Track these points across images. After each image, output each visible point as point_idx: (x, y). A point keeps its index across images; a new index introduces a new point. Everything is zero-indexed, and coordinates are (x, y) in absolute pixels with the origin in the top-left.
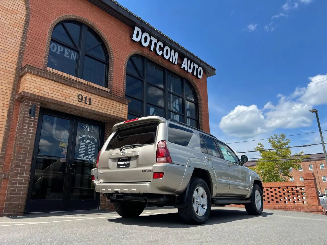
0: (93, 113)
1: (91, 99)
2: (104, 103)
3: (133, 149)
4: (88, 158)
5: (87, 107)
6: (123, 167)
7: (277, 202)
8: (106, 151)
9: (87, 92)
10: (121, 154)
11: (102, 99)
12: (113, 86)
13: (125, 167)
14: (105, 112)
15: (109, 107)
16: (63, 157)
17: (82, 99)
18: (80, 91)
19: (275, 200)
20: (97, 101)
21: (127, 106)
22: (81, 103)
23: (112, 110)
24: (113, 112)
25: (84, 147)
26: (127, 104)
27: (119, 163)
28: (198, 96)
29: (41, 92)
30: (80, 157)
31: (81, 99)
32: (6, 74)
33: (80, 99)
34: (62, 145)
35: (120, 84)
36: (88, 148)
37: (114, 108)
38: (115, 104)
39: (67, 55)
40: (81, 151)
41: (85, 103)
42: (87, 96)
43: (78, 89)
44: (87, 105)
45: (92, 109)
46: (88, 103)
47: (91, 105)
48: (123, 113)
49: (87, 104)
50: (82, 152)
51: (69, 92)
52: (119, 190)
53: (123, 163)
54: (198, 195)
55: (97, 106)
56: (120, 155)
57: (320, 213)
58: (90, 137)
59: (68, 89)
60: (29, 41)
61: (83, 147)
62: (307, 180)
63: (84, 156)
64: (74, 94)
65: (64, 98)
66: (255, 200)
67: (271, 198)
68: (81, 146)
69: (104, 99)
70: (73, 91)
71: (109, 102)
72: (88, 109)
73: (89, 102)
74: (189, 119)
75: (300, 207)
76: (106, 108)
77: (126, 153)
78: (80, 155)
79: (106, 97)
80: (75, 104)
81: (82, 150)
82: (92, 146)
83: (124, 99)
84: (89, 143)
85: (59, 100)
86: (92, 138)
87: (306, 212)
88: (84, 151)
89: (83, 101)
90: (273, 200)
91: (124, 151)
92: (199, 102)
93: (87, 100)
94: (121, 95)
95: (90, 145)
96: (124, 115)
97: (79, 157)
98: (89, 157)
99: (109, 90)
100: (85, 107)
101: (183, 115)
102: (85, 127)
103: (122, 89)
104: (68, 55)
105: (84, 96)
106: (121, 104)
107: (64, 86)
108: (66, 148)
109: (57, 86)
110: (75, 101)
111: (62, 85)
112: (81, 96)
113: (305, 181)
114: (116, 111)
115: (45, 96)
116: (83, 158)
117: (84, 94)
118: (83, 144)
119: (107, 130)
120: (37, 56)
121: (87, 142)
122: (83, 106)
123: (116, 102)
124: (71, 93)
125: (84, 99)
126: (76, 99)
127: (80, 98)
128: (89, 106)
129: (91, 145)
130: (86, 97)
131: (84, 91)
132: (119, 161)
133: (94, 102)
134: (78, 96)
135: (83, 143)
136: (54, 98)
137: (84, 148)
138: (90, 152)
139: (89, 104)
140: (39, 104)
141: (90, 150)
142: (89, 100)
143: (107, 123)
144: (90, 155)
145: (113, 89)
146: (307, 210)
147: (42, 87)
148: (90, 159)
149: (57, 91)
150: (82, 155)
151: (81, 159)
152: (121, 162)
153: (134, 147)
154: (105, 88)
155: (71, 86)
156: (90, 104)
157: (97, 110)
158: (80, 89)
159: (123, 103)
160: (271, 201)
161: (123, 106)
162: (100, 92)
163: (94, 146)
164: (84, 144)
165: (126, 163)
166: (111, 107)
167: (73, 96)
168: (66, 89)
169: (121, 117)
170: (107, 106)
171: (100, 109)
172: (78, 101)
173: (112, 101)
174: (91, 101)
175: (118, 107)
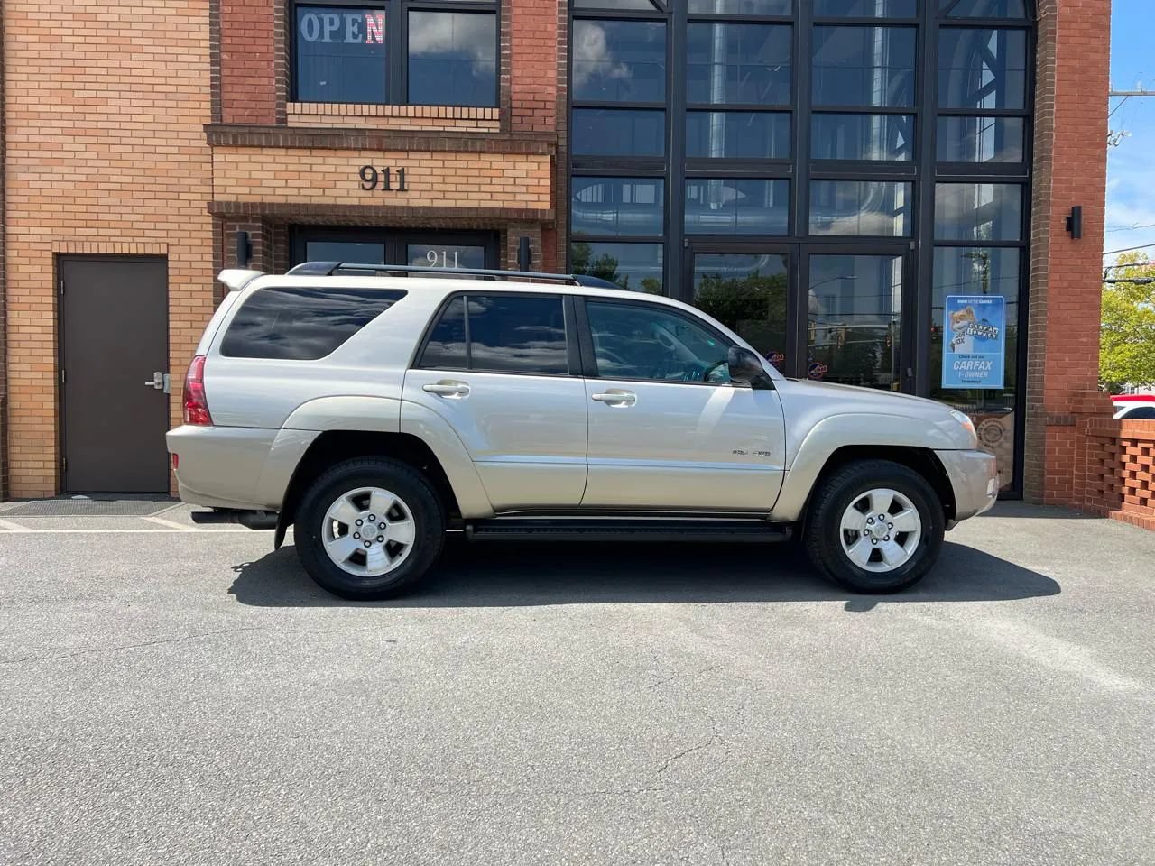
0: (415, 217)
1: (406, 172)
2: (452, 172)
5: (394, 200)
9: (388, 150)
11: (444, 160)
12: (515, 93)
15: (471, 180)
17: (374, 180)
18: (364, 154)
20: (428, 171)
21: (548, 159)
22: (375, 191)
23: (483, 188)
24: (488, 196)
26: (543, 154)
29: (255, 190)
31: (372, 180)
32: (194, 159)
33: (370, 179)
35: (542, 73)
37: (494, 179)
38: (495, 165)
39: (355, 36)
41: (387, 189)
42: (391, 163)
43: (356, 149)
44: (393, 194)
45: (413, 203)
46: (395, 186)
47: (406, 191)
48: (532, 189)
49: (395, 192)
51: (333, 169)
55: (428, 187)
59: (329, 160)
60: (228, 41)
64: (350, 169)
65: (320, 192)
69: (452, 156)
70: (344, 161)
71: (471, 164)
72: (396, 208)
73: (400, 182)
76: (460, 188)
80: (355, 202)
85: (306, 201)
89: (380, 186)
92: (1040, 15)
93: (392, 178)
96: (535, 197)
99: (496, 111)
100: (389, 202)
102: (432, 256)
103: (552, 90)
104: (356, 33)
105: (382, 168)
106: (519, 158)
107: (315, 152)
109: (295, 160)
110: (353, 193)
111: (307, 152)
112: (371, 172)
114: (500, 188)
115: (266, 200)
117: (380, 162)
120: (255, 81)
122: (379, 202)
123: (499, 157)
124: (340, 169)
125: (381, 178)
126: (356, 185)
127: (369, 177)
128: (400, 194)
130: (388, 168)
131: (379, 150)
133: (416, 179)
134: (362, 173)
136: (292, 200)
139: (398, 190)
140: (257, 225)
142: (398, 176)
145: (515, 104)
147: (254, 175)
149: (297, 175)
154: (480, 110)
155: (334, 149)
156: (402, 189)
157: (427, 203)
158: (363, 149)
159: (527, 154)
161: (525, 166)
166: (479, 180)
167: (345, 177)
168: (320, 160)
169: (523, 206)
170: (464, 180)
171: (441, 196)
172: (364, 188)
173: (484, 157)
174: (407, 179)
175: (507, 173)
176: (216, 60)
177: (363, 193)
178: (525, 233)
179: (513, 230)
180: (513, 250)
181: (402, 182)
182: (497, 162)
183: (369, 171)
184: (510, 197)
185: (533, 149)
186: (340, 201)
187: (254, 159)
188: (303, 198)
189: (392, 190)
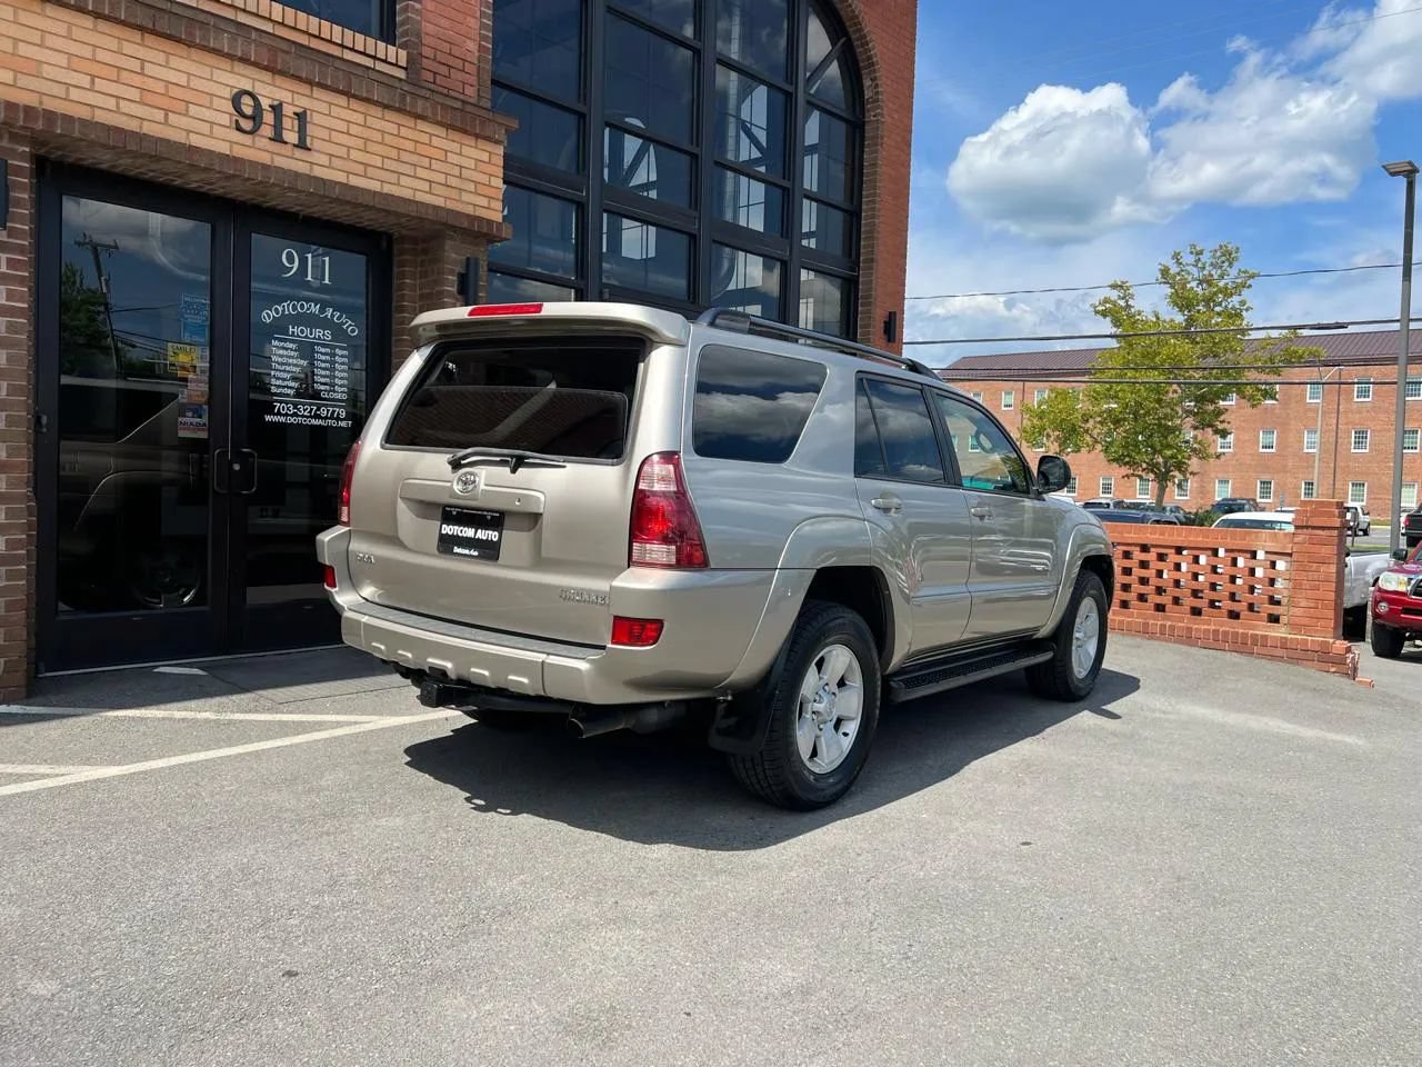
0: (325, 196)
1: (308, 119)
2: (377, 136)
3: (514, 471)
4: (317, 416)
5: (289, 161)
6: (467, 552)
7: (1160, 608)
8: (382, 447)
9: (282, 73)
10: (457, 488)
11: (365, 115)
13: (476, 553)
14: (387, 189)
15: (405, 157)
16: (190, 414)
17: (256, 118)
18: (240, 67)
19: (1154, 599)
20: (343, 126)
21: (500, 150)
22: (257, 138)
23: (421, 173)
24: (426, 186)
25: (295, 361)
26: (497, 142)
27: (448, 529)
28: (867, 83)
29: (23, 81)
30: (279, 413)
31: (252, 118)
33: (247, 114)
34: (183, 358)
35: (460, 17)
36: (312, 367)
37: (433, 161)
38: (435, 141)
40: (278, 383)
41: (278, 138)
42: (285, 96)
43: (230, 57)
44: (287, 150)
45: (318, 172)
46: (291, 137)
47: (310, 150)
48: (481, 189)
49: (289, 147)
50: (284, 387)
51: (183, 80)
52: (449, 665)
53: (469, 532)
54: (822, 682)
55: (342, 152)
56: (453, 494)
57: (1333, 670)
58: (322, 311)
59: (175, 62)
61: (291, 361)
62: (1307, 527)
63: (295, 405)
64: (214, 88)
65: (160, 116)
66: (1074, 641)
67: (1137, 588)
68: (280, 360)
69: (378, 111)
70: (206, 72)
71: (404, 131)
72: (297, 175)
73: (299, 132)
74: (814, 204)
75: (1254, 637)
76: (389, 164)
77: (482, 487)
78: (277, 401)
79: (386, 102)
80: (223, 148)
81: (285, 375)
82: (334, 355)
83: (482, 113)
84: (318, 344)
85: (132, 125)
86: (332, 316)
87: (1273, 658)
88: (294, 384)
89: (267, 131)
90: (1142, 598)
91: (471, 474)
92: (869, 116)
93: (287, 123)
94: (470, 86)
95: (323, 350)
96: (483, 202)
97: (272, 413)
98: (324, 412)
99: (403, 54)
100: (280, 162)
101: (786, 184)
102: (290, 259)
103: (472, 46)
105: (270, 102)
106: (470, 141)
107: (150, 40)
108: (203, 372)
109: (113, 44)
110: (218, 131)
111: (137, 36)
112: (252, 103)
113: (1299, 531)
114: (441, 178)
115: (50, 104)
117: (270, 91)
118: (287, 349)
119: (403, 275)
121: (306, 337)
122: (265, 158)
123: (441, 131)
124: (195, 83)
125: (269, 117)
126: (225, 120)
127: (248, 111)
128: (299, 153)
129: (328, 350)
130: (281, 104)
131: (266, 68)
132: (448, 518)
133: (324, 134)
134: (236, 101)
135: (285, 340)
136: (101, 117)
137: (294, 369)
138: (323, 387)
139: (294, 145)
140: (21, 149)
141: (322, 376)
142: (296, 122)
143: (403, 239)
144: (325, 399)
145: (426, 51)
146: (1279, 652)
147: (23, 49)
148: (326, 418)
149: (113, 74)
150: (287, 403)
151: (282, 419)
152: (456, 527)
153: (519, 463)
154: (381, 45)
155: (191, 44)
156: (302, 145)
157: (340, 177)
158: (244, 60)
159: (477, 136)
160: (1134, 602)
161: (476, 153)
162: (352, 77)
163: (342, 356)
164: (292, 350)
165: (482, 534)
166: (414, 159)
167: (205, 100)
168: (161, 58)
169: (470, 210)
170: (394, 153)
171: (360, 169)
172: (239, 128)
173: (422, 125)
174: (310, 129)
175: (452, 158)
177: (237, 136)
178: (469, 251)
179: (452, 242)
180: (451, 272)
181: (302, 132)
182: (441, 139)
183: (246, 100)
184: (454, 194)
185: (488, 133)
186: (195, 141)
188: (125, 118)
189: (286, 143)
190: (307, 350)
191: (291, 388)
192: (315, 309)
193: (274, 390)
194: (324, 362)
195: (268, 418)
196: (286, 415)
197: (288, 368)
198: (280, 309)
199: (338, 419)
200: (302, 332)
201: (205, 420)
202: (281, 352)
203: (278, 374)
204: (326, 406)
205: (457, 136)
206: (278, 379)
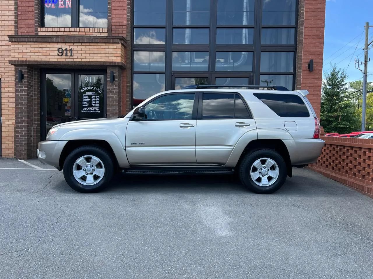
1: (73, 50)
2: (88, 49)
4: (92, 110)
5: (69, 59)
9: (67, 42)
12: (113, 23)
16: (67, 111)
17: (62, 53)
18: (59, 44)
20: (80, 49)
21: (120, 45)
22: (63, 56)
23: (98, 55)
24: (100, 58)
25: (88, 99)
26: (118, 43)
29: (24, 56)
30: (84, 110)
32: (9, 47)
34: (66, 101)
35: (122, 16)
36: (91, 100)
37: (102, 52)
38: (102, 47)
39: (62, 5)
40: (84, 104)
41: (67, 55)
42: (68, 47)
44: (69, 57)
45: (75, 60)
46: (69, 54)
47: (73, 56)
48: (115, 55)
49: (69, 56)
51: (49, 49)
55: (80, 55)
58: (93, 88)
59: (48, 46)
60: (20, 8)
61: (87, 99)
63: (88, 108)
64: (54, 49)
65: (45, 57)
68: (84, 99)
70: (53, 46)
76: (90, 55)
78: (84, 108)
80: (56, 60)
81: (85, 102)
82: (96, 97)
84: (92, 95)
86: (96, 89)
88: (87, 104)
89: (64, 54)
93: (68, 52)
95: (94, 96)
96: (115, 58)
97: (83, 110)
98: (94, 109)
99: (107, 29)
100: (67, 60)
103: (125, 22)
105: (65, 49)
106: (110, 45)
107: (43, 44)
108: (70, 103)
109: (37, 46)
110: (55, 57)
111: (41, 44)
114: (104, 55)
116: (88, 110)
117: (64, 46)
118: (86, 97)
120: (28, 21)
122: (63, 60)
123: (104, 44)
124: (51, 49)
125: (65, 52)
126: (57, 54)
128: (71, 57)
129: (95, 96)
130: (67, 49)
131: (64, 42)
133: (76, 52)
134: (58, 50)
135: (85, 95)
136: (36, 60)
137: (87, 101)
138: (94, 104)
140: (25, 68)
141: (93, 102)
142: (70, 51)
144: (94, 107)
145: (113, 27)
147: (24, 51)
148: (94, 111)
149: (37, 51)
150: (86, 108)
151: (85, 111)
156: (71, 56)
157: (80, 60)
159: (113, 43)
161: (112, 47)
163: (98, 97)
166: (97, 52)
167: (53, 52)
168: (45, 46)
169: (111, 61)
170: (92, 52)
171: (84, 57)
172: (59, 55)
173: (98, 44)
174: (73, 52)
175: (106, 50)
176: (16, 15)
177: (58, 57)
178: (112, 70)
179: (108, 69)
181: (72, 53)
182: (103, 46)
183: (60, 50)
184: (107, 58)
185: (114, 41)
186: (51, 60)
187: (24, 46)
188: (39, 59)
189: (68, 56)
190: (90, 97)
191: (87, 105)
192: (92, 88)
193: (83, 105)
194: (94, 99)
195: (82, 111)
196: (86, 110)
197: (86, 101)
198: (84, 89)
199: (97, 111)
200: (89, 93)
201: (70, 112)
202: (85, 98)
203: (84, 102)
204: (94, 108)
205: (107, 44)
206: (84, 103)
